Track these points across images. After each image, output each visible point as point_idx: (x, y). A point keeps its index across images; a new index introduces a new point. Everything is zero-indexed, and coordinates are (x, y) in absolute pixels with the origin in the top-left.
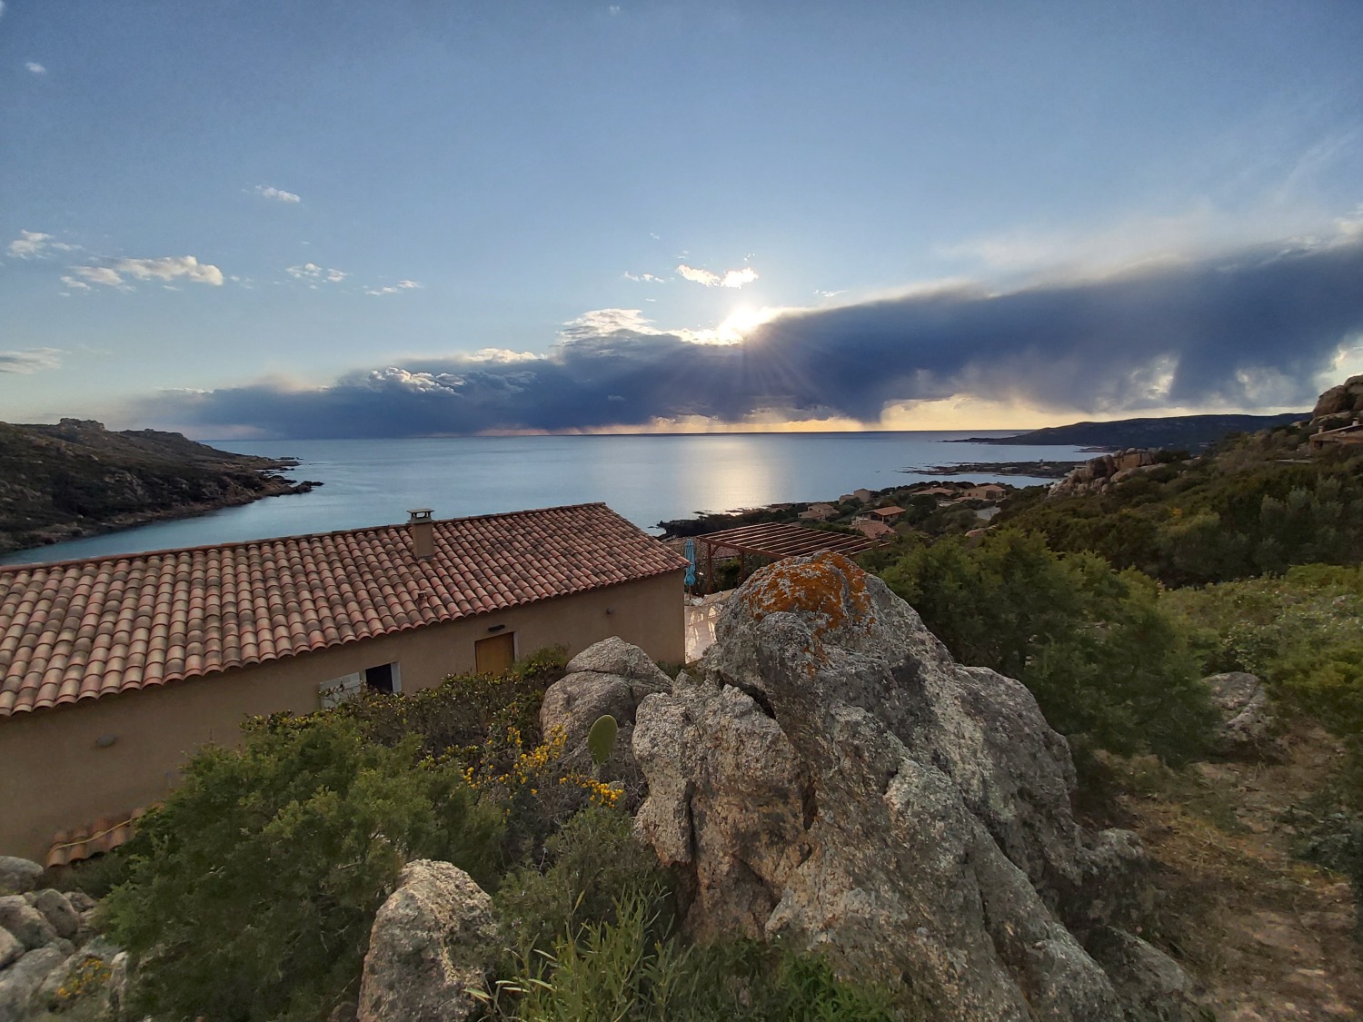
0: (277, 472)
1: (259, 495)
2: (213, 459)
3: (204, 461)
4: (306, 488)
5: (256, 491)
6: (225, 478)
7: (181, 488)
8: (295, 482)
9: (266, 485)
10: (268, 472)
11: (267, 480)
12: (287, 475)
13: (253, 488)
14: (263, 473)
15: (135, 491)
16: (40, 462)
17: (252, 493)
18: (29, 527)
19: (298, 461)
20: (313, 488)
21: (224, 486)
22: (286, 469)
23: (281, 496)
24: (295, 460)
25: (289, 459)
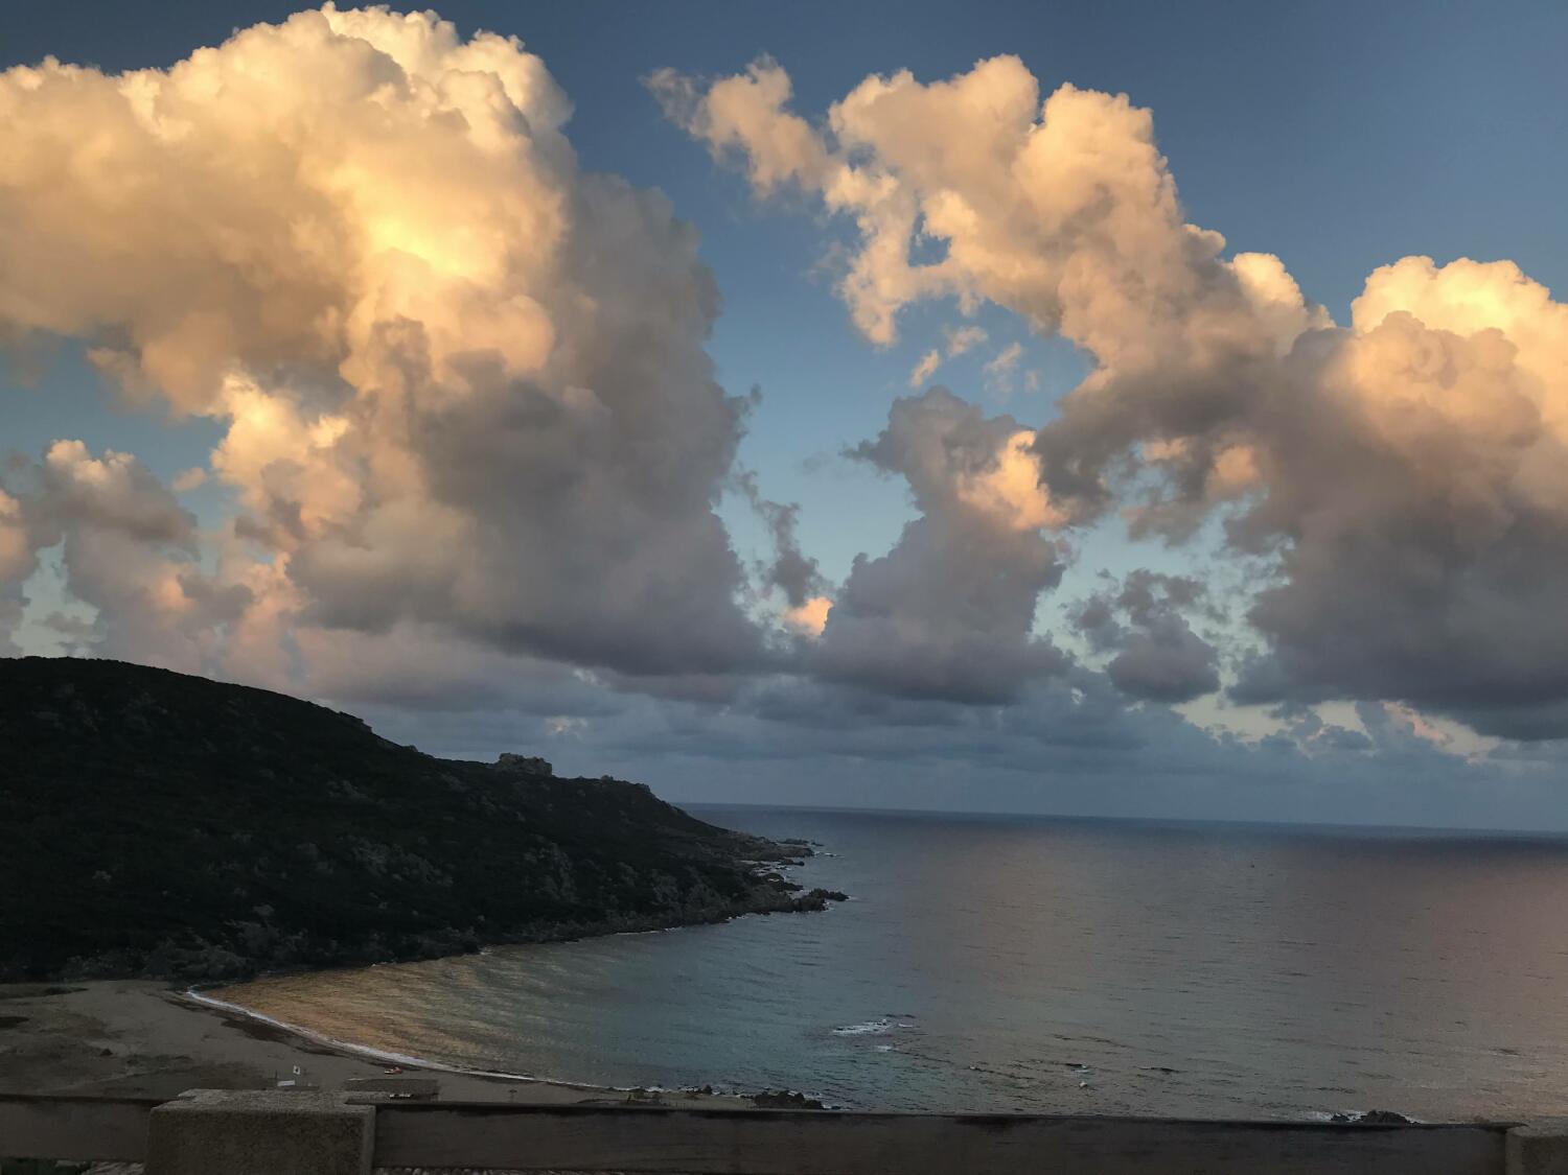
0: (775, 867)
1: (737, 909)
3: (671, 839)
4: (815, 902)
5: (734, 901)
6: (691, 869)
7: (624, 882)
8: (798, 888)
9: (751, 889)
10: (761, 866)
11: (757, 881)
12: (789, 874)
13: (731, 896)
14: (754, 866)
15: (559, 881)
17: (726, 904)
18: (413, 927)
19: (813, 848)
20: (829, 903)
21: (686, 886)
22: (792, 863)
23: (773, 914)
24: (809, 845)
25: (799, 842)
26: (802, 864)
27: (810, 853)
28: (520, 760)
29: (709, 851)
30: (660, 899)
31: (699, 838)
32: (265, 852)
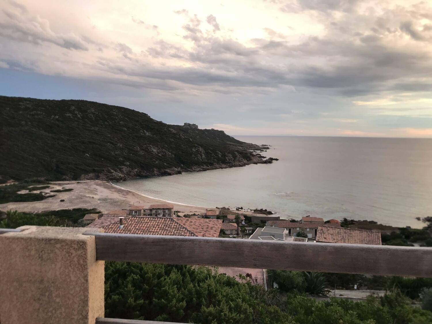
0: (258, 152)
1: (248, 163)
2: (234, 144)
3: (230, 145)
4: (270, 161)
5: (248, 161)
6: (236, 153)
7: (218, 156)
8: (265, 158)
9: (252, 158)
10: (255, 152)
11: (254, 156)
13: (247, 159)
14: (253, 152)
15: (202, 156)
16: (173, 140)
17: (245, 161)
18: (165, 167)
19: (269, 147)
20: (274, 161)
21: (235, 157)
22: (263, 151)
23: (258, 164)
25: (265, 145)
26: (266, 151)
28: (189, 125)
29: (241, 148)
30: (228, 161)
31: (238, 145)
32: (126, 149)
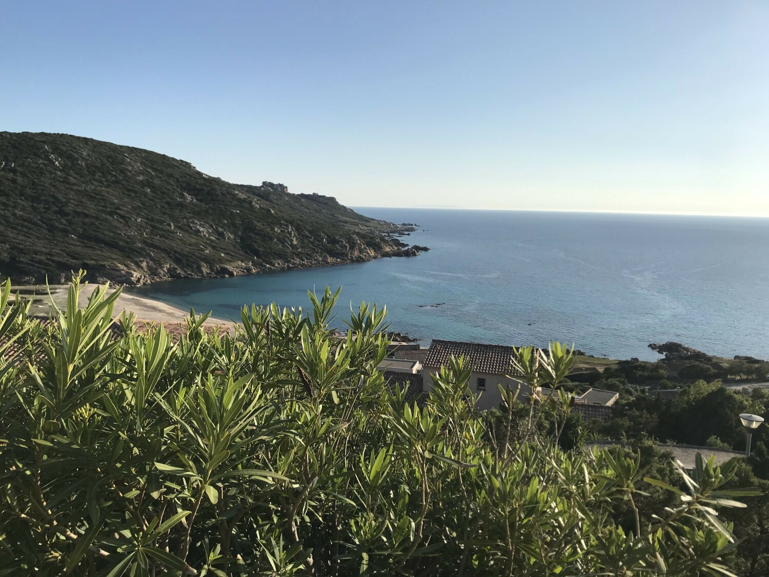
0: (395, 236)
1: (377, 255)
2: (353, 220)
3: (346, 222)
4: (414, 252)
5: (375, 251)
6: (355, 236)
7: (322, 242)
9: (384, 246)
10: (389, 235)
11: (386, 242)
12: (403, 239)
14: (385, 236)
15: (291, 241)
16: (238, 211)
17: (372, 253)
18: (222, 261)
19: (415, 227)
21: (352, 243)
22: (404, 234)
23: (392, 257)
24: (413, 226)
25: (409, 225)
26: (409, 235)
27: (413, 230)
28: (271, 185)
29: (365, 228)
31: (361, 222)
32: (148, 227)
